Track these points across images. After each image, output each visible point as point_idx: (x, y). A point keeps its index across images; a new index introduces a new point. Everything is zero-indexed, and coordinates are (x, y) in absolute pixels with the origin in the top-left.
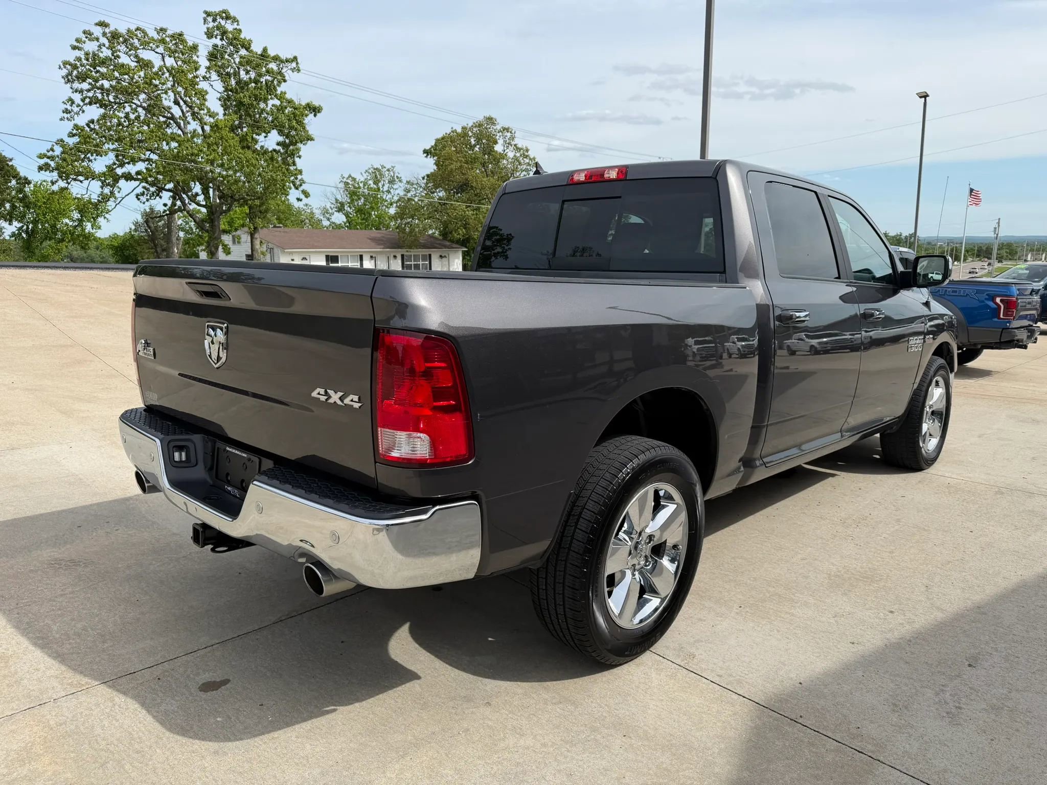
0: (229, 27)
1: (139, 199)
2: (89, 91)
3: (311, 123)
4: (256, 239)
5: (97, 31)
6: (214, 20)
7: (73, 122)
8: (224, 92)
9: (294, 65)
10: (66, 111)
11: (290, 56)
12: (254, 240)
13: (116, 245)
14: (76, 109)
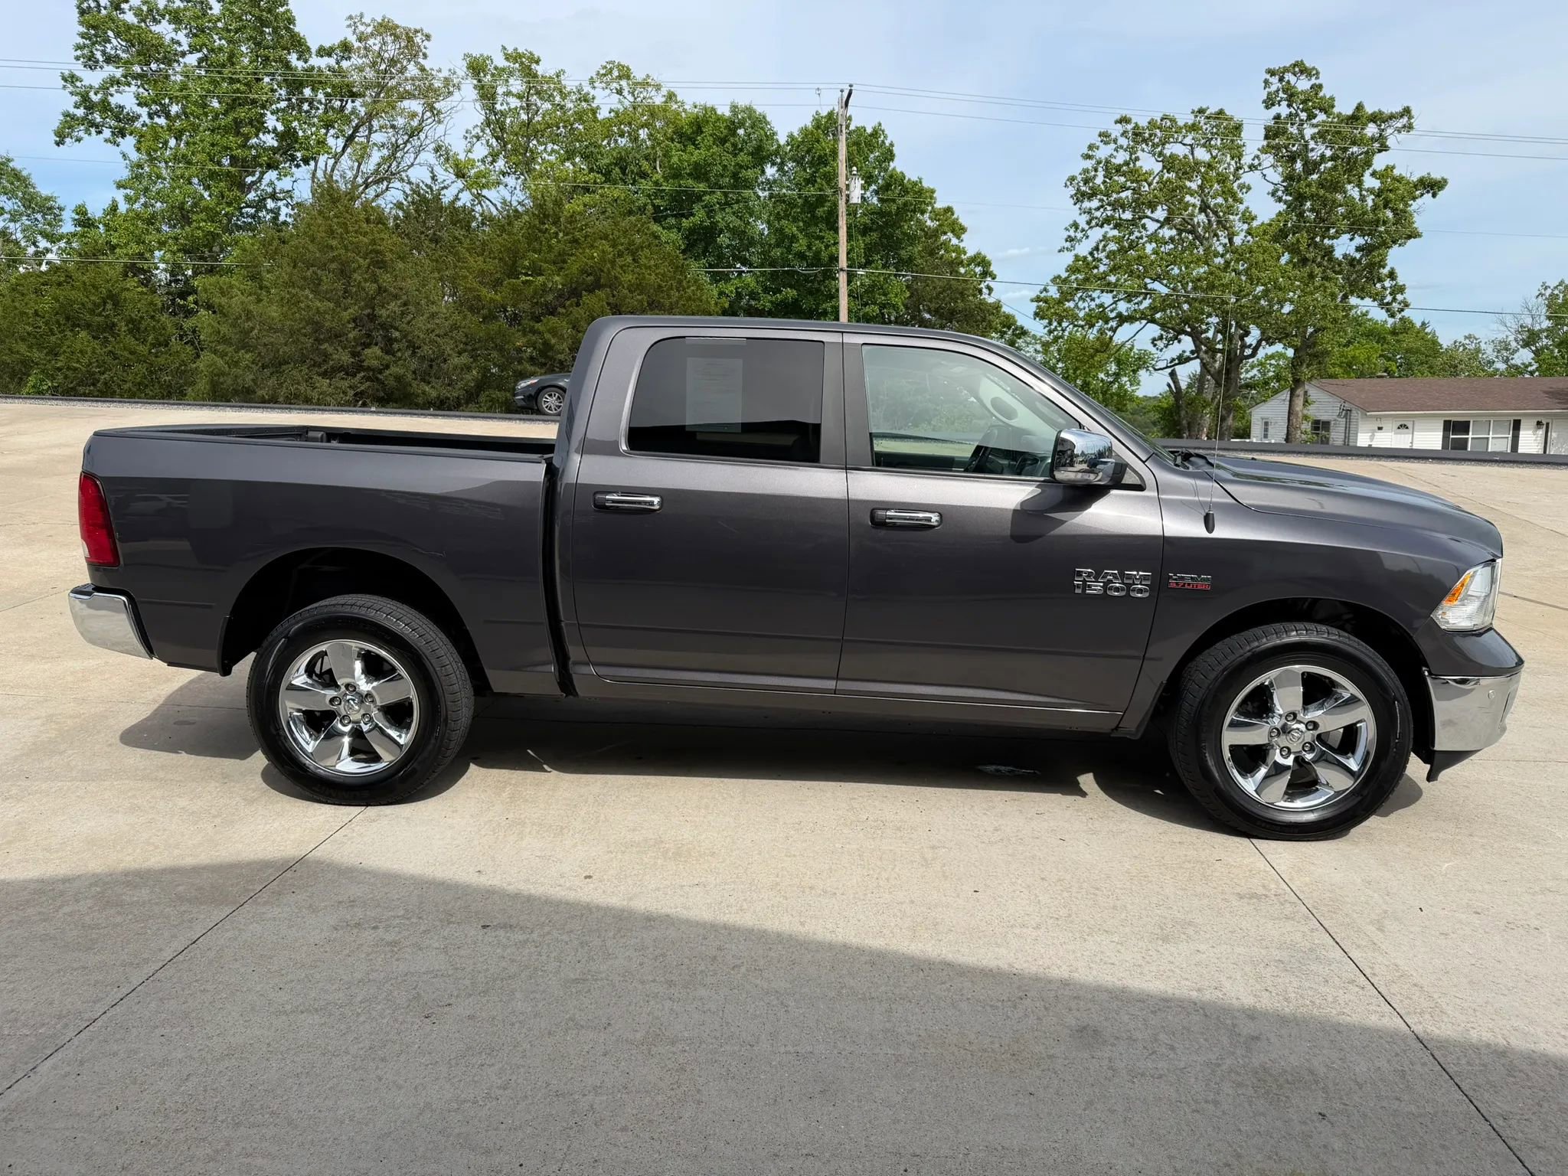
0: (1303, 84)
1: (1155, 345)
2: (1098, 209)
3: (1423, 209)
4: (1299, 396)
5: (1116, 130)
6: (1281, 80)
7: (1073, 253)
8: (1283, 182)
9: (1405, 120)
10: (1070, 239)
11: (1399, 109)
12: (1295, 399)
13: (1165, 406)
14: (1079, 235)
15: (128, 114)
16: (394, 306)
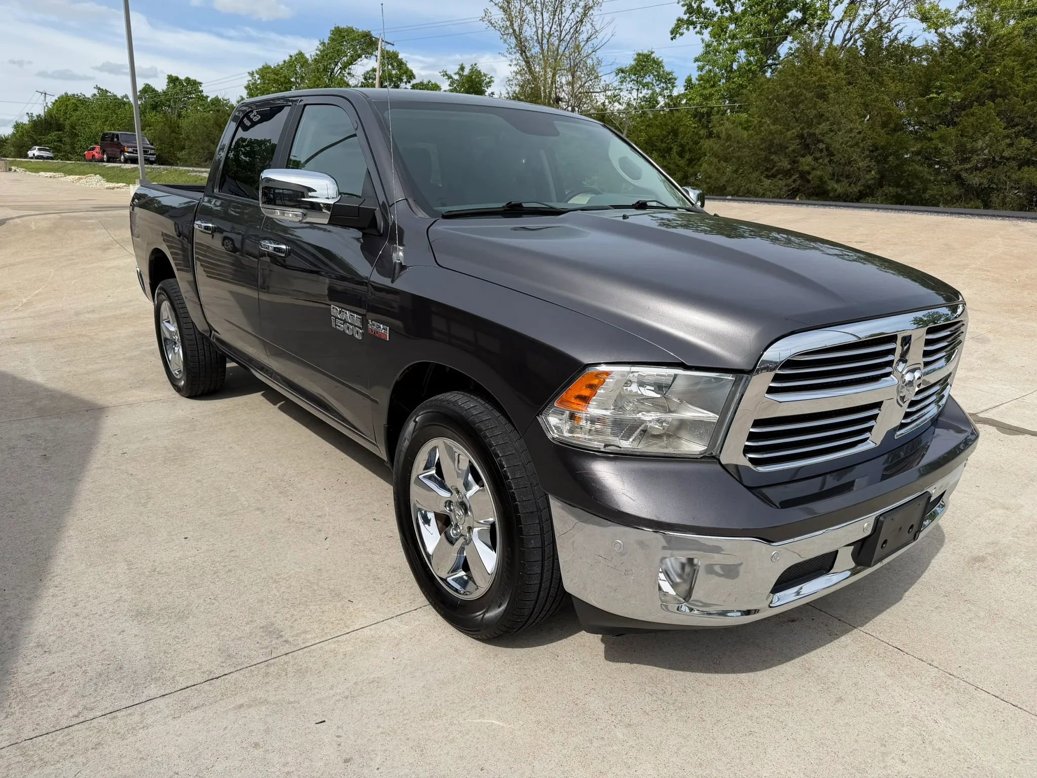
15: (711, 13)
16: (824, 126)
